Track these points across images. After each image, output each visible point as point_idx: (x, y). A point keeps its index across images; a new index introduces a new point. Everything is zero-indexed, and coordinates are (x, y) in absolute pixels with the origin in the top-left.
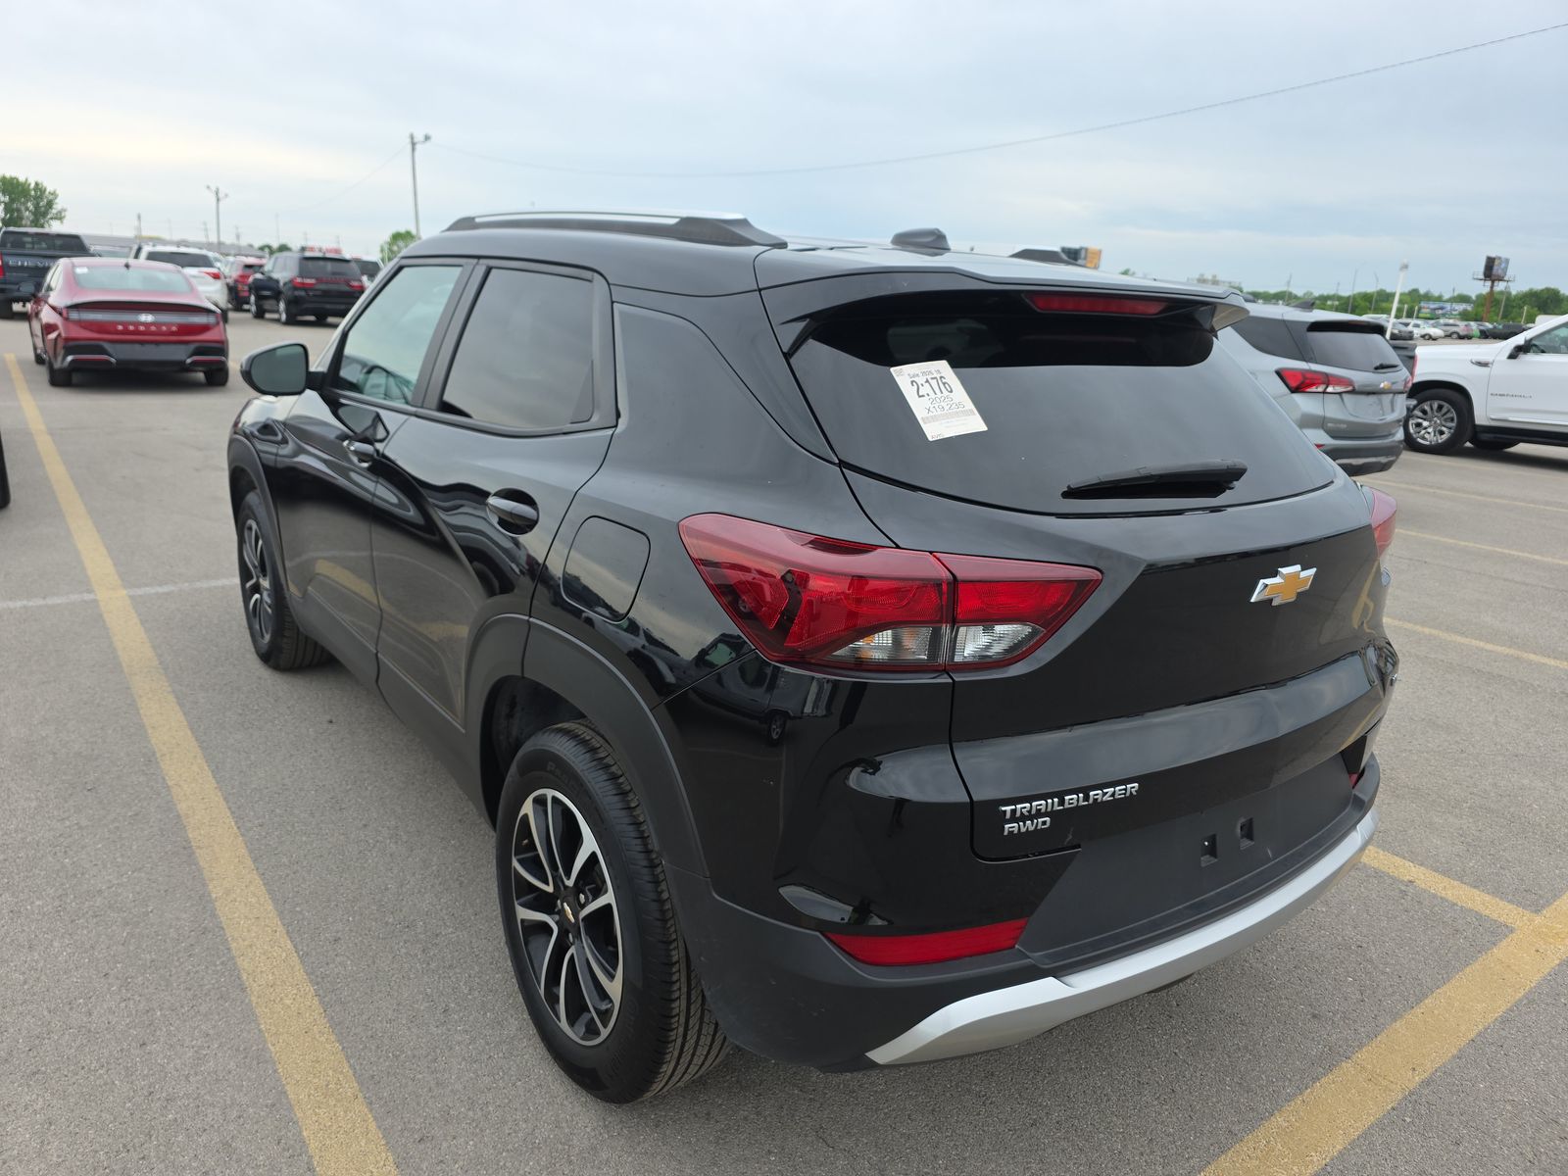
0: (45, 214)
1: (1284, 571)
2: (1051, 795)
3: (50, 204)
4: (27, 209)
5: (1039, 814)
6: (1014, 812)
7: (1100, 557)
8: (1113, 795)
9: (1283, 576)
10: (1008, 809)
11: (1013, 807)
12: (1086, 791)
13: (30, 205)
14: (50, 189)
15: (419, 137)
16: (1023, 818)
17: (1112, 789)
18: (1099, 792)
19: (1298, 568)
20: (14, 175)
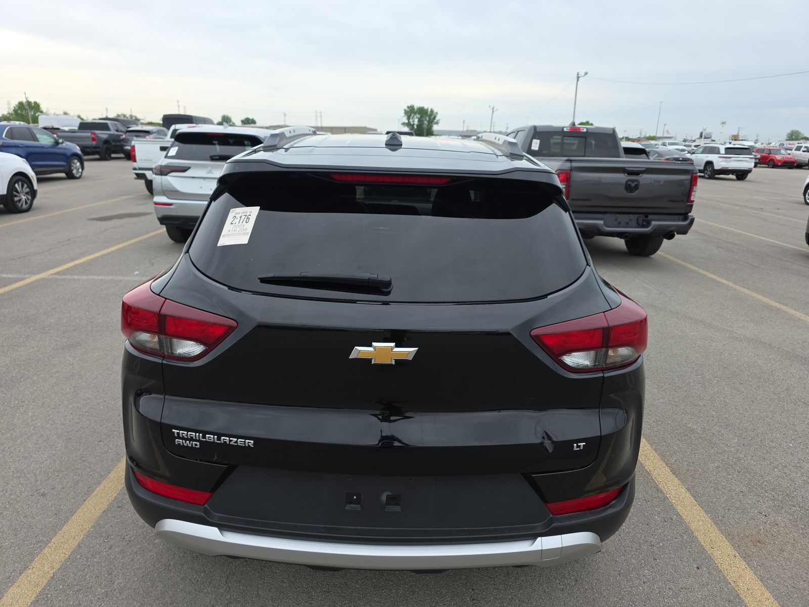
0: (432, 121)
1: (374, 344)
2: (199, 432)
3: (434, 118)
4: (426, 120)
5: (191, 439)
6: (178, 433)
7: (240, 316)
8: (236, 442)
9: (375, 348)
10: (176, 431)
11: (178, 431)
12: (219, 436)
13: (428, 119)
14: (435, 111)
15: (582, 74)
16: (183, 438)
17: (236, 439)
18: (228, 438)
19: (393, 344)
20: (421, 105)
